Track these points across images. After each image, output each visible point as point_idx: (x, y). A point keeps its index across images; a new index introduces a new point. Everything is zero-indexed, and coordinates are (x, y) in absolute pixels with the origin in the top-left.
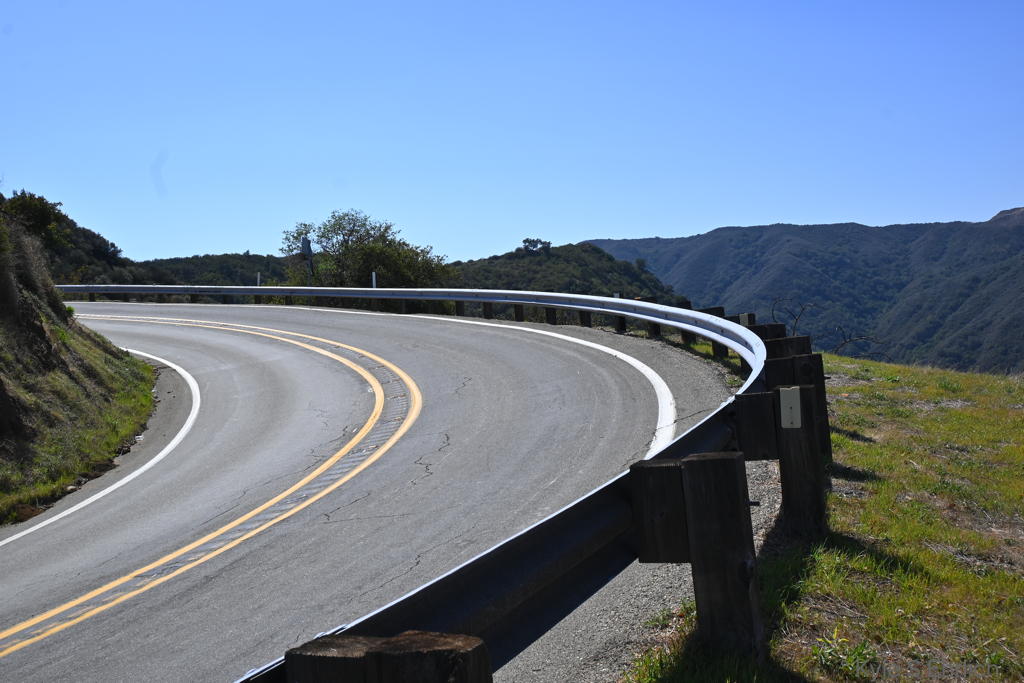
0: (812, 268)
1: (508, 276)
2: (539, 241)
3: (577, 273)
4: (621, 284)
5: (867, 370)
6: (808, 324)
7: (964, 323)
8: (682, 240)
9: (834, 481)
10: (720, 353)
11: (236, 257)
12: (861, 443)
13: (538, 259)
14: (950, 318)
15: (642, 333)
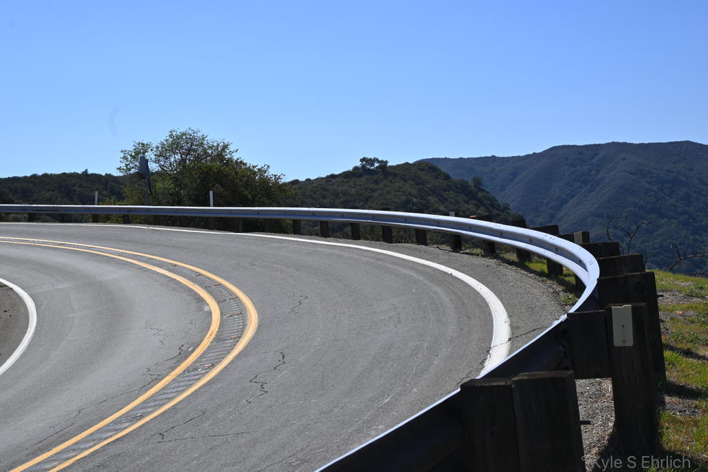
0: (647, 186)
1: (345, 195)
2: (376, 160)
3: (414, 192)
4: (457, 202)
5: (701, 288)
6: (643, 242)
8: (519, 157)
9: (667, 399)
10: (555, 271)
11: (74, 176)
12: (695, 361)
13: (375, 177)
15: (478, 251)
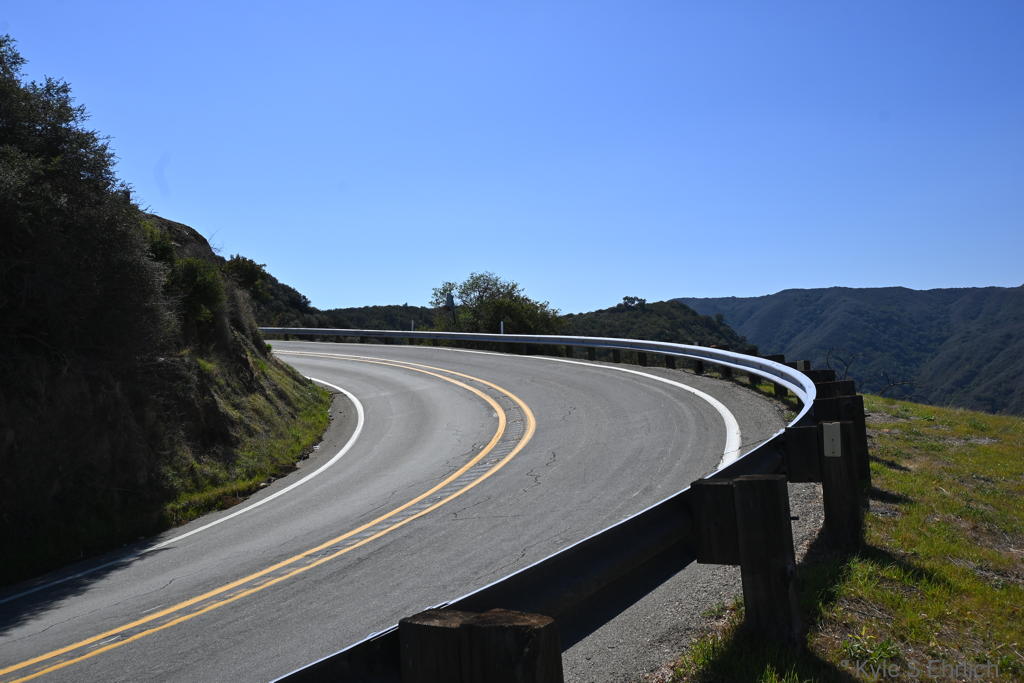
0: (865, 324)
1: (610, 326)
2: (636, 299)
3: (668, 325)
4: (702, 334)
5: (906, 410)
6: (860, 370)
7: (997, 373)
8: (755, 298)
9: (872, 502)
10: (781, 393)
11: (397, 308)
12: (897, 471)
13: (635, 312)
14: (985, 368)
15: (716, 374)
